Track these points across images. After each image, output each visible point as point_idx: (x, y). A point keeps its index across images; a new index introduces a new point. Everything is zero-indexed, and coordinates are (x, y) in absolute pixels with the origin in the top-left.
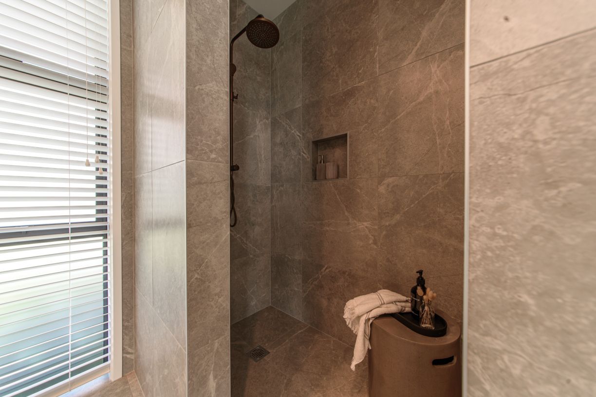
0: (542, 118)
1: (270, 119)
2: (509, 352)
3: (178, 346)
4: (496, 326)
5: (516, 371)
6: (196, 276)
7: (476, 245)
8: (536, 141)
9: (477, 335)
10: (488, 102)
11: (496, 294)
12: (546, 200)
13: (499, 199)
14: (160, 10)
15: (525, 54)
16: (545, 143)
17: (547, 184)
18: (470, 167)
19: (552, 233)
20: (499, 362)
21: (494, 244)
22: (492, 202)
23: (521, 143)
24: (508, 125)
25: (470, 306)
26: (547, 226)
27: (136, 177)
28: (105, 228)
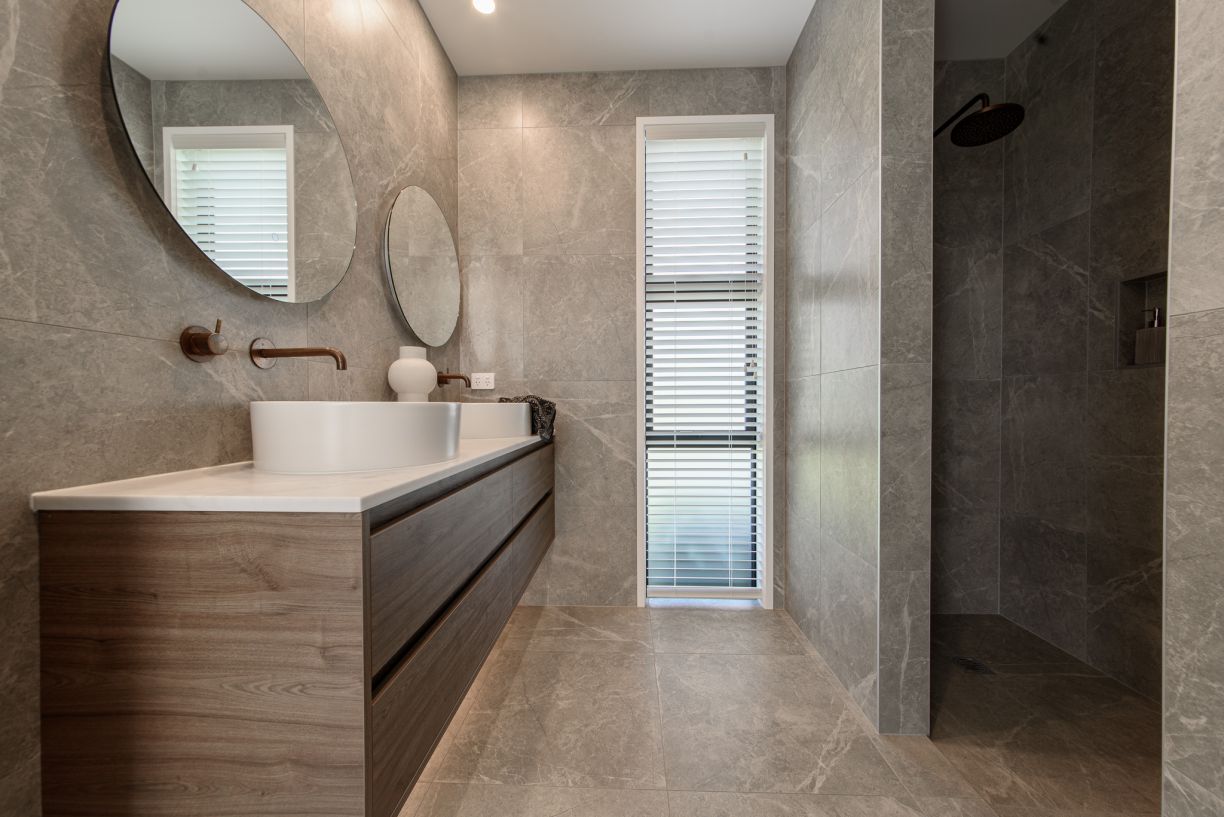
0: (1214, 354)
1: (1001, 251)
2: (1192, 502)
3: (864, 565)
4: (1186, 487)
5: (1198, 513)
6: (890, 490)
7: (1173, 435)
8: (1210, 368)
9: (1173, 494)
10: (1181, 341)
11: (1186, 466)
12: (1216, 404)
13: (1188, 404)
14: (838, 195)
15: (1204, 313)
16: (1216, 370)
17: (1216, 395)
18: (1170, 383)
19: (1219, 425)
20: (1188, 510)
21: (1184, 433)
22: (1183, 406)
23: (1201, 369)
24: (1194, 357)
25: (1168, 476)
26: (1216, 421)
27: (791, 380)
28: (754, 438)
